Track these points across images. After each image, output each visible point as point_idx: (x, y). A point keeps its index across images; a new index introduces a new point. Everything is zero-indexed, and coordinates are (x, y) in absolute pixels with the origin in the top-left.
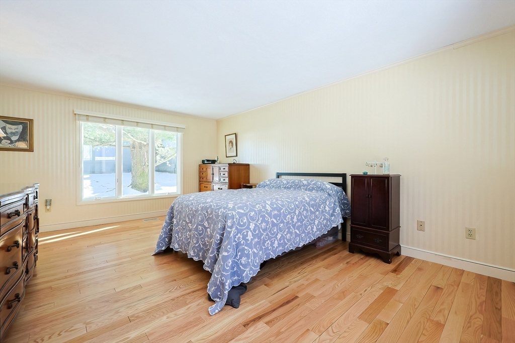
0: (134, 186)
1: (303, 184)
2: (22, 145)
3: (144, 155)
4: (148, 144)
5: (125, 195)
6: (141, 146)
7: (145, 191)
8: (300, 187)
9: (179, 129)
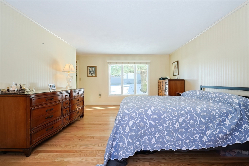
0: (142, 90)
1: (212, 96)
2: (94, 75)
3: (145, 76)
4: (147, 71)
5: (138, 94)
6: (144, 72)
7: (146, 93)
8: (209, 98)
9: (147, 63)
